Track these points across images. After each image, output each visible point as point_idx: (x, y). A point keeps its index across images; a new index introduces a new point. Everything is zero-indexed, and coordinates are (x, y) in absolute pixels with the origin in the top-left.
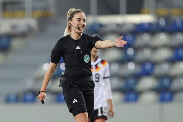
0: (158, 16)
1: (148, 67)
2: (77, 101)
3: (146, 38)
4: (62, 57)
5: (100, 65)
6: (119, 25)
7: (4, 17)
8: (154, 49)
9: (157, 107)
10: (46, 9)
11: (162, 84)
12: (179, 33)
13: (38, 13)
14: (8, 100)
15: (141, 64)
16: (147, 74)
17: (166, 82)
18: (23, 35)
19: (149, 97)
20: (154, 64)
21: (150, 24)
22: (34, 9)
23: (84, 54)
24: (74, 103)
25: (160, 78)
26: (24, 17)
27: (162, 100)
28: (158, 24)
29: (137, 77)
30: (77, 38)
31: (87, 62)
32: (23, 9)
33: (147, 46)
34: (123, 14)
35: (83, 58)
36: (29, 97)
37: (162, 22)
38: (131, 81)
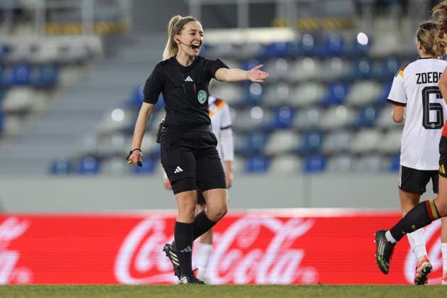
0: (302, 32)
1: (284, 114)
2: (181, 170)
3: (281, 67)
4: (161, 94)
5: (213, 108)
6: (236, 46)
7: (47, 34)
8: (295, 85)
9: (300, 181)
10: (116, 19)
11: (307, 143)
12: (336, 58)
13: (104, 27)
14: (54, 170)
15: (274, 109)
16: (283, 126)
17: (314, 139)
18: (79, 63)
19: (287, 165)
20: (295, 110)
21: (288, 44)
22: (96, 20)
23: (198, 90)
24: (178, 173)
25: (304, 132)
26: (80, 33)
27: (308, 169)
28: (300, 44)
29: (267, 131)
30: (187, 63)
31: (202, 102)
32: (79, 21)
33: (282, 81)
34: (243, 27)
35: (197, 95)
36: (89, 165)
37: (308, 41)
38: (257, 139)
